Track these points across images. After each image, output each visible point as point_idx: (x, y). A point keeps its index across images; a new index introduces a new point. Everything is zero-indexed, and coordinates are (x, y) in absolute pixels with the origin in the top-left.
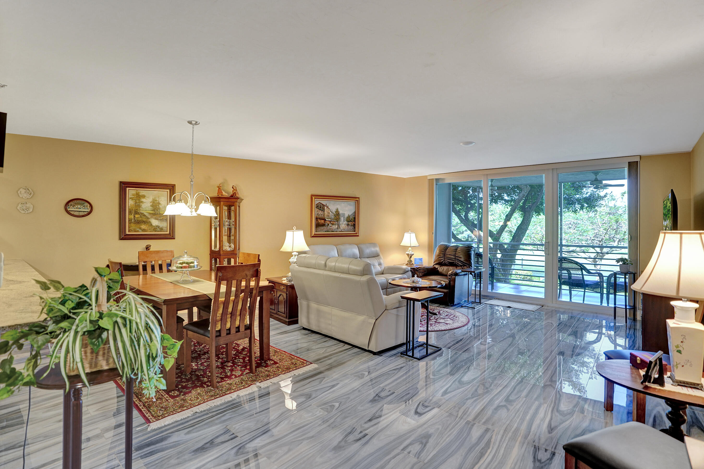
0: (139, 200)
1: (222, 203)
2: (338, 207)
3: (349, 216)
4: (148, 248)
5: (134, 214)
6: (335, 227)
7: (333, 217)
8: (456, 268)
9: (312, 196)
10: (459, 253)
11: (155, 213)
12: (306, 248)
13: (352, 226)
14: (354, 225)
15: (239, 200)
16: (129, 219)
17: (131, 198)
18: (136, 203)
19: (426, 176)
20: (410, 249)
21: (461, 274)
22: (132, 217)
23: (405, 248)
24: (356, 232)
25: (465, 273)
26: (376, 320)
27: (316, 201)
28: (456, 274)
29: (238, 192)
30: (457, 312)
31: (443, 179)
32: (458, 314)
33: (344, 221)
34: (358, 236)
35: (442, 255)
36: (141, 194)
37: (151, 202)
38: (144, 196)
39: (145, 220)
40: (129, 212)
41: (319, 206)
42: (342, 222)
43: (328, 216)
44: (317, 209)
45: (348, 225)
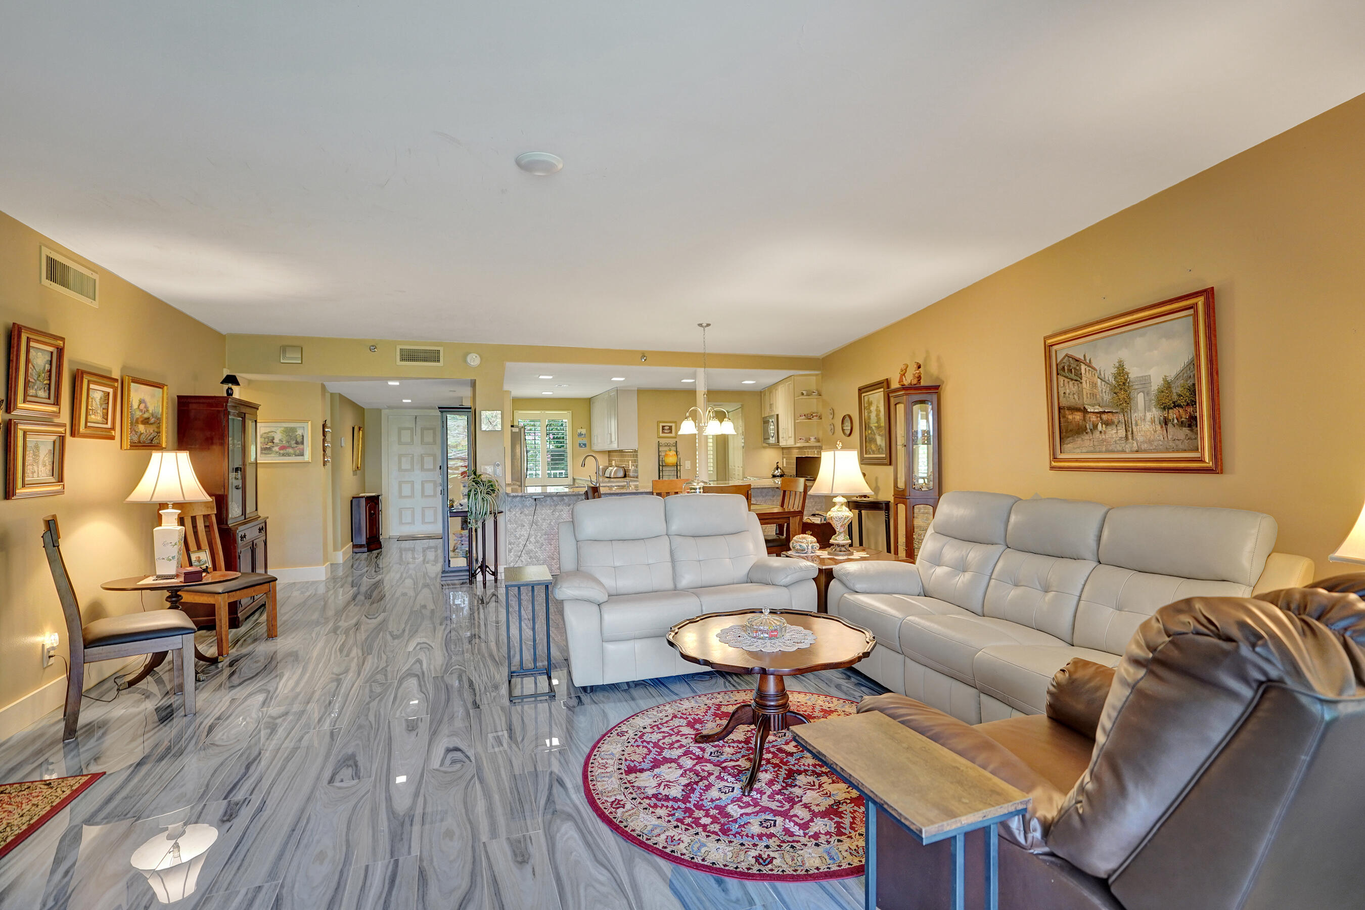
0: (869, 409)
2: (1124, 354)
3: (1168, 385)
5: (868, 429)
6: (1115, 434)
7: (1107, 397)
9: (1045, 339)
11: (878, 426)
13: (1182, 424)
14: (1193, 423)
16: (865, 436)
17: (865, 408)
18: (868, 413)
22: (867, 433)
24: (1202, 453)
27: (1058, 353)
33: (1147, 408)
34: (1215, 471)
36: (870, 400)
37: (875, 411)
38: (871, 403)
39: (873, 437)
40: (865, 427)
41: (1066, 368)
42: (1141, 415)
43: (1093, 395)
44: (1061, 379)
45: (1166, 422)
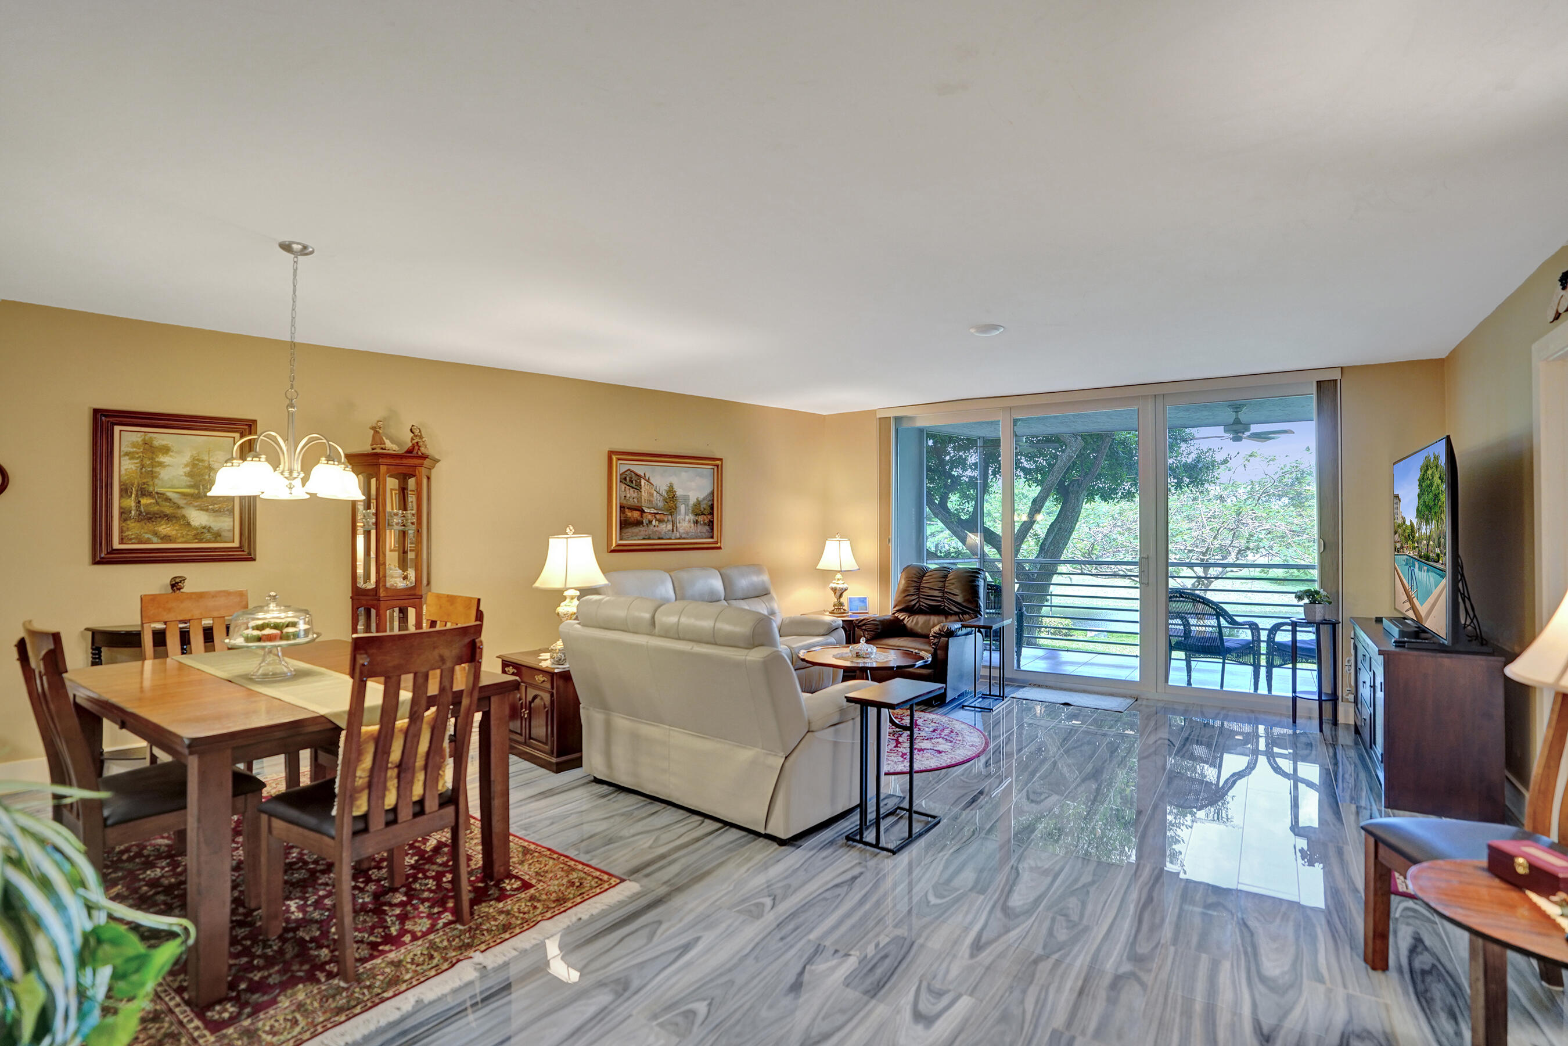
0: (152, 459)
1: (383, 469)
2: (674, 480)
3: (698, 503)
4: (176, 585)
5: (137, 495)
6: (665, 528)
7: (661, 504)
8: (946, 618)
9: (611, 453)
10: (953, 584)
11: (199, 493)
12: (599, 579)
13: (705, 524)
14: (711, 524)
15: (427, 462)
16: (120, 508)
17: (127, 454)
18: (143, 466)
19: (874, 412)
20: (839, 576)
21: (960, 632)
22: (131, 503)
23: (827, 575)
24: (715, 539)
25: (969, 630)
26: (786, 758)
27: (622, 467)
28: (951, 634)
29: (427, 443)
30: (954, 722)
31: (911, 418)
32: (958, 726)
33: (686, 514)
34: (720, 548)
35: (912, 591)
36: (156, 443)
37: (186, 465)
38: (166, 450)
39: (168, 511)
40: (121, 490)
41: (628, 479)
42: (683, 517)
43: (650, 501)
44: (623, 486)
45: (696, 522)
